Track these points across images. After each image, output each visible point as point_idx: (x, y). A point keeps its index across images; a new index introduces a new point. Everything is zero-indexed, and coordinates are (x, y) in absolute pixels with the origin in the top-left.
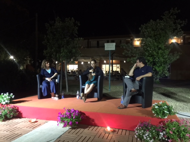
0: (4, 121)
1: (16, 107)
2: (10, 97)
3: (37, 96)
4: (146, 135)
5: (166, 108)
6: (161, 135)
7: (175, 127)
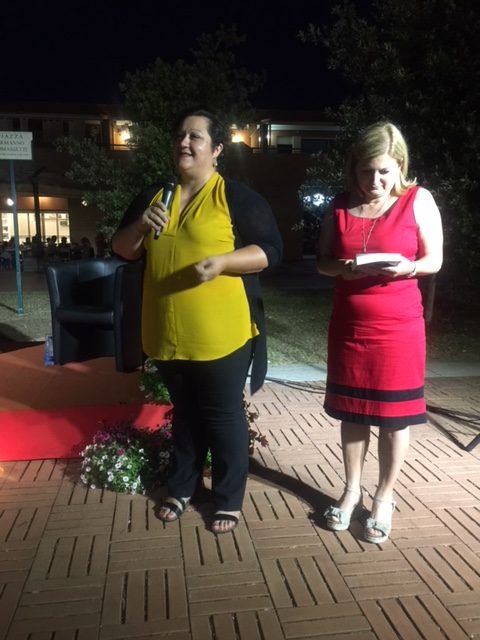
4: (118, 467)
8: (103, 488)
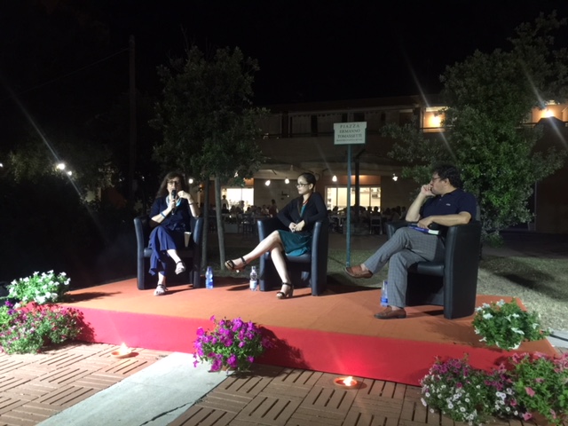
0: (41, 351)
1: (74, 312)
2: (57, 283)
3: (135, 279)
4: (456, 397)
5: (517, 319)
6: (499, 399)
7: (542, 375)
8: (441, 414)
